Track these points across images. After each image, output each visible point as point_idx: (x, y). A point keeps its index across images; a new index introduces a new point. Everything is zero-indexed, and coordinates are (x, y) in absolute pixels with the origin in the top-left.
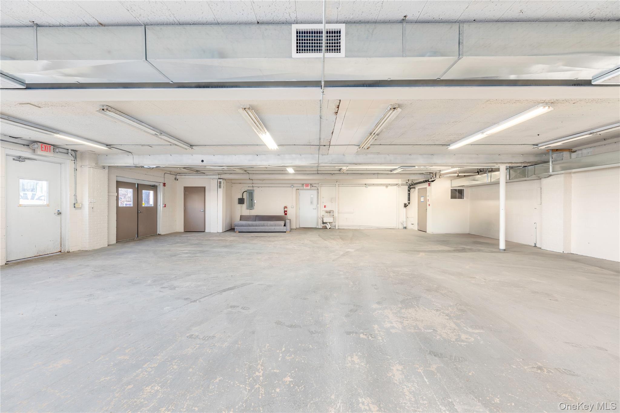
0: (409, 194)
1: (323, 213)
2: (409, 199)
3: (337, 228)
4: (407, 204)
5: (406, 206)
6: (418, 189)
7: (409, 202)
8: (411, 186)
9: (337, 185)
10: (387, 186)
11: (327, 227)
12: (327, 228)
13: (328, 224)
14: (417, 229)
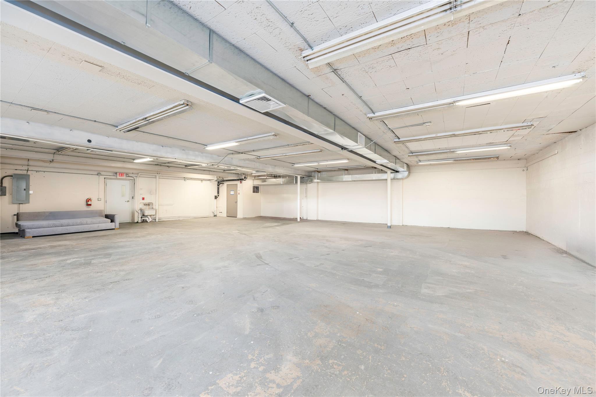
0: (218, 188)
1: (142, 206)
2: (218, 193)
3: (157, 220)
4: (217, 196)
5: (216, 197)
6: (227, 185)
7: (218, 194)
8: (220, 183)
9: (158, 177)
10: (202, 180)
11: (148, 220)
12: (147, 222)
13: (149, 217)
14: (226, 216)
